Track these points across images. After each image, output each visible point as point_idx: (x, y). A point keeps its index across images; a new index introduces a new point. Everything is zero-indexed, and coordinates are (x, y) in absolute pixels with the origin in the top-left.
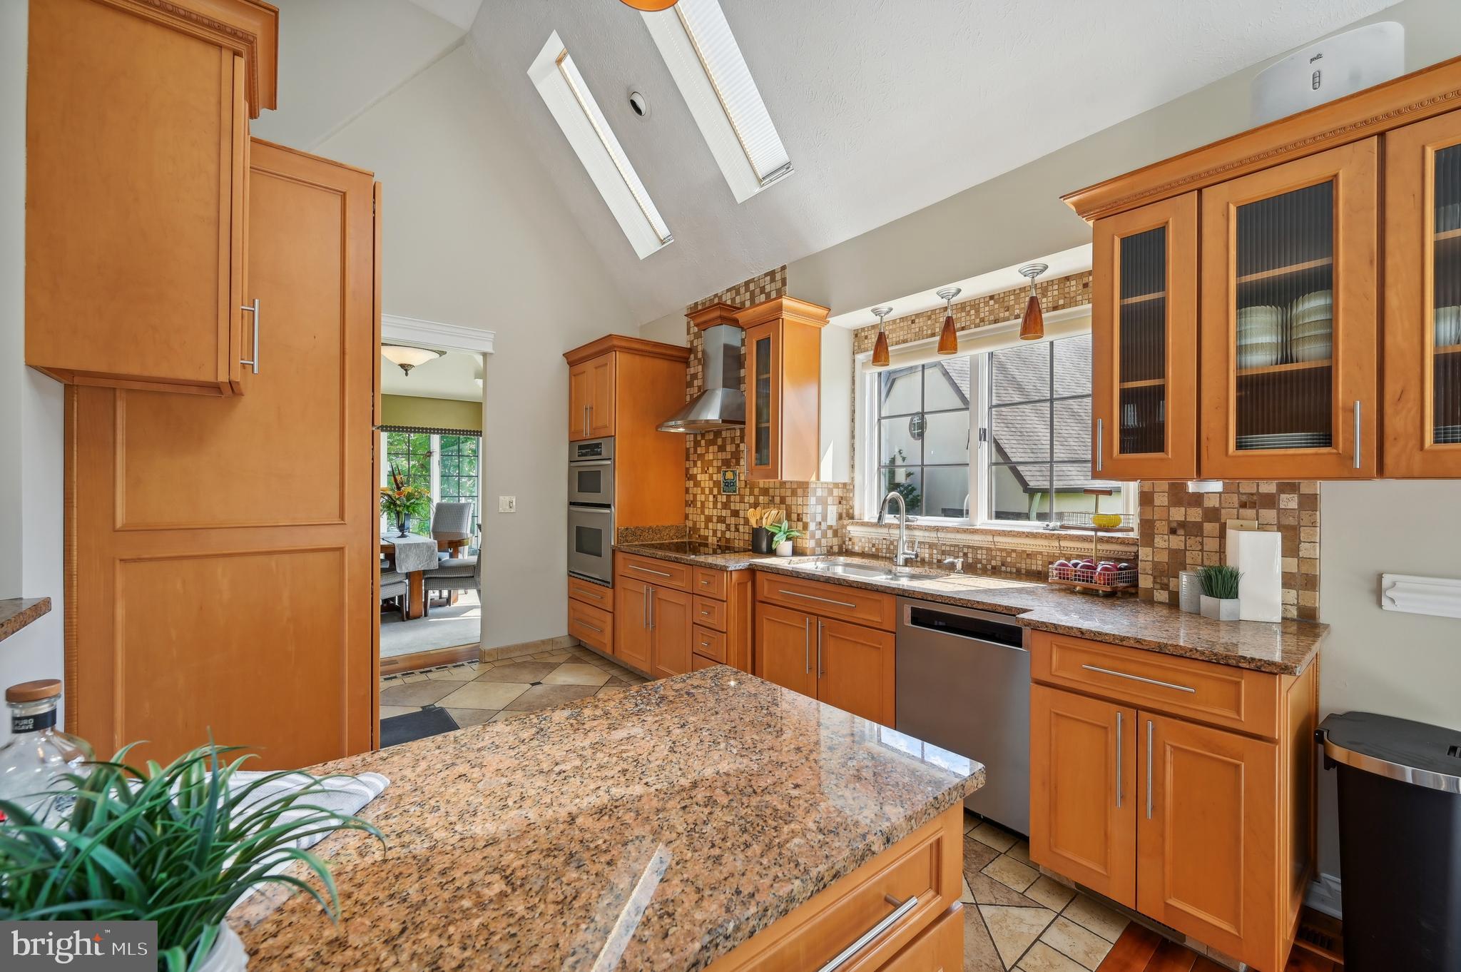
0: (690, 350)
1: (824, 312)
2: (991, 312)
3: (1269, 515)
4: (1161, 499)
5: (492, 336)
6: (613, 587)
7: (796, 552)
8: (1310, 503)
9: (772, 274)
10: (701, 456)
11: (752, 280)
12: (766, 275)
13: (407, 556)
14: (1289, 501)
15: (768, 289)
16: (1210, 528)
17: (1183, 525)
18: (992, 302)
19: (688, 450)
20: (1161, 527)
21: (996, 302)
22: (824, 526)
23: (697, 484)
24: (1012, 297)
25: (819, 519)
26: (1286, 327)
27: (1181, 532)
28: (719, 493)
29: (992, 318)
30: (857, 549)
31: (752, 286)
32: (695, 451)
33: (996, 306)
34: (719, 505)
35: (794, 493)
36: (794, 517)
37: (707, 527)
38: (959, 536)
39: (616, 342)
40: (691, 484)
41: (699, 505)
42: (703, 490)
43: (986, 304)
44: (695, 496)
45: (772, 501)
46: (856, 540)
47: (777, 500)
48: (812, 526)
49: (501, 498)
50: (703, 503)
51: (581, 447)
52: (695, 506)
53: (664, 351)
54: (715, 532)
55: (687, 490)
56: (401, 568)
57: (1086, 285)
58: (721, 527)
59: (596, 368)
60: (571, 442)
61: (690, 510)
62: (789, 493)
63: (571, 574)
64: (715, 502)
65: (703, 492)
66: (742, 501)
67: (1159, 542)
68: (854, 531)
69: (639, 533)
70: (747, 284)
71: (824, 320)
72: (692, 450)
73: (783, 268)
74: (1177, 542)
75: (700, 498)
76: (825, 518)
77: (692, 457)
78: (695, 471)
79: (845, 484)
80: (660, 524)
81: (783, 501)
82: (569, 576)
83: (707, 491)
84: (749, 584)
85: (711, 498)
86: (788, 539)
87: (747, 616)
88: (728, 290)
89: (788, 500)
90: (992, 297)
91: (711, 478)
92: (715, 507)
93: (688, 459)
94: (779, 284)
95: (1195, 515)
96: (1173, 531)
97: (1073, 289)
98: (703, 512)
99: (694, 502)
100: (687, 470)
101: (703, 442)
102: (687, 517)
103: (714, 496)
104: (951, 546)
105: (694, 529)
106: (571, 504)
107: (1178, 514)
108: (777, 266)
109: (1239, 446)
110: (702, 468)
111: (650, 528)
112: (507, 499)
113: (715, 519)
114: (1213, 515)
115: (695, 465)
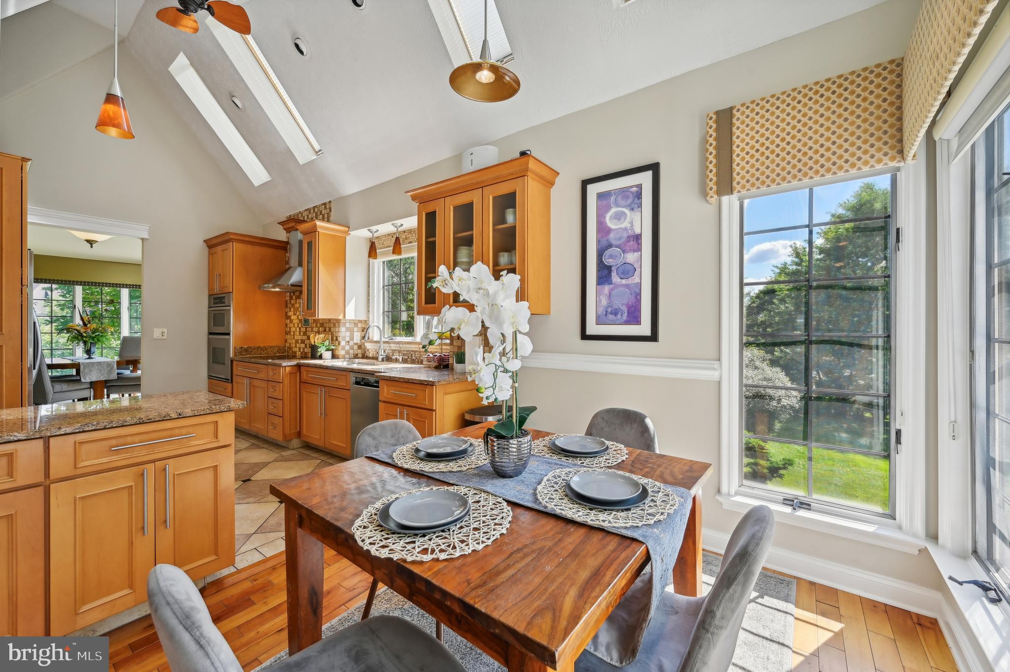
0: (287, 243)
1: (347, 229)
5: (148, 228)
6: (232, 382)
7: (334, 356)
9: (325, 204)
10: (293, 305)
11: (316, 207)
12: (322, 204)
13: (90, 370)
15: (323, 212)
19: (286, 301)
22: (351, 343)
23: (291, 321)
25: (348, 339)
28: (302, 327)
30: (371, 355)
31: (316, 210)
32: (290, 302)
34: (302, 334)
35: (334, 326)
36: (335, 338)
37: (296, 347)
38: (407, 346)
39: (232, 237)
40: (288, 321)
41: (292, 334)
42: (294, 324)
44: (290, 328)
45: (325, 330)
46: (370, 351)
47: (327, 329)
48: (343, 343)
49: (155, 330)
50: (294, 332)
51: (215, 299)
52: (290, 334)
53: (268, 243)
54: (300, 348)
55: (286, 325)
56: (85, 378)
58: (303, 346)
59: (223, 251)
60: (210, 295)
61: (288, 337)
62: (332, 326)
63: (210, 377)
64: (300, 332)
65: (294, 326)
66: (312, 331)
68: (368, 346)
69: (250, 350)
70: (314, 208)
71: (347, 233)
72: (289, 301)
73: (330, 202)
75: (293, 329)
76: (352, 338)
77: (289, 306)
78: (291, 314)
79: (366, 321)
80: (266, 345)
81: (330, 330)
82: (209, 378)
83: (296, 326)
84: (298, 374)
85: (298, 328)
86: (328, 350)
87: (296, 391)
88: (306, 210)
89: (332, 329)
91: (298, 318)
92: (300, 335)
93: (287, 307)
94: (328, 211)
98: (294, 338)
99: (290, 332)
100: (286, 313)
101: (294, 297)
102: (286, 341)
103: (300, 328)
104: (407, 351)
105: (290, 348)
106: (210, 334)
108: (327, 201)
110: (294, 313)
111: (259, 347)
112: (161, 330)
113: (300, 342)
115: (290, 311)
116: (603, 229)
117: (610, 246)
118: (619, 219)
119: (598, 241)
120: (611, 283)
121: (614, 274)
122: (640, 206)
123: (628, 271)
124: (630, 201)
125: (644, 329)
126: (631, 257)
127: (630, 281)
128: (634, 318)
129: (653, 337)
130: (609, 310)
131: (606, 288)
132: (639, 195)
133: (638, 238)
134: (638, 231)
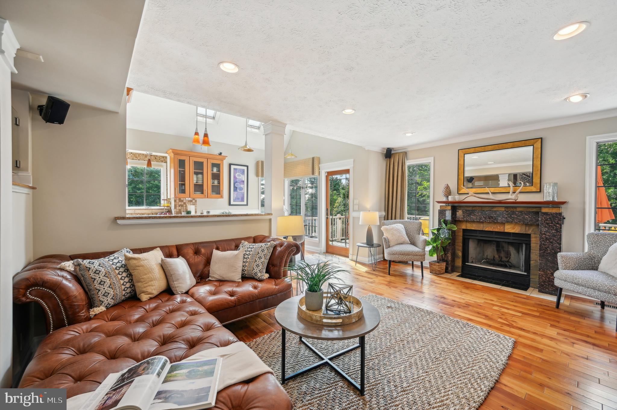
2: (131, 157)
3: (192, 203)
4: (177, 201)
8: (196, 201)
14: (194, 201)
16: (184, 205)
17: (181, 205)
18: (131, 154)
20: (178, 205)
21: (133, 155)
24: (137, 155)
26: (197, 178)
27: (180, 206)
29: (132, 158)
33: (133, 156)
43: (130, 154)
57: (156, 158)
67: (177, 208)
74: (180, 208)
90: (131, 153)
95: (182, 203)
96: (179, 206)
97: (153, 158)
107: (180, 203)
109: (194, 194)
114: (185, 203)
116: (235, 177)
117: (237, 182)
118: (239, 176)
119: (234, 180)
120: (237, 192)
121: (238, 189)
122: (244, 174)
123: (241, 189)
124: (241, 172)
125: (245, 203)
126: (242, 186)
127: (242, 191)
128: (242, 200)
129: (247, 205)
130: (237, 198)
131: (236, 193)
132: (244, 172)
133: (243, 182)
134: (244, 180)
